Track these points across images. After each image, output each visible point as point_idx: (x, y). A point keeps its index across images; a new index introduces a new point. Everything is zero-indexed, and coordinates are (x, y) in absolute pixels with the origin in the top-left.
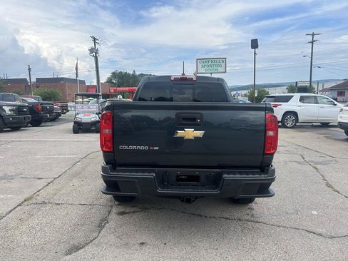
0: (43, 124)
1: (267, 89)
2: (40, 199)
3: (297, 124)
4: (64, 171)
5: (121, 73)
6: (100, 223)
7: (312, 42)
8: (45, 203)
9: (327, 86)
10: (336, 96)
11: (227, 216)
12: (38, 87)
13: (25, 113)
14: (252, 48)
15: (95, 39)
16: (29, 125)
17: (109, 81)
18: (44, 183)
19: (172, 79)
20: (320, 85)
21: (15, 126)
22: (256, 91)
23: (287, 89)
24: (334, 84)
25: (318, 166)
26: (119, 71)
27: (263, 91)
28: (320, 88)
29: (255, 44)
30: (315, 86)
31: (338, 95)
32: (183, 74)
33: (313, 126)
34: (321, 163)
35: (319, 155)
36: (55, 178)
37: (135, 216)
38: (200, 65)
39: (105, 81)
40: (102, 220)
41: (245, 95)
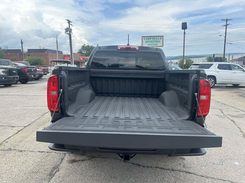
0: (29, 82)
1: (192, 59)
2: (7, 146)
3: (216, 85)
4: (34, 120)
5: (88, 46)
6: (52, 171)
7: (226, 26)
8: (10, 149)
9: (236, 57)
10: (242, 65)
11: (162, 166)
12: (29, 56)
13: (14, 74)
14: (183, 29)
15: (69, 22)
16: (19, 82)
17: (80, 52)
18: (15, 130)
19: (119, 48)
20: (231, 57)
21: (6, 83)
22: (185, 60)
23: (207, 59)
24: (240, 56)
25: (235, 120)
26: (87, 45)
27: (190, 60)
28: (231, 59)
29: (184, 26)
30: (227, 57)
31: (243, 64)
32: (128, 45)
33: (227, 86)
34: (236, 117)
35: (234, 110)
36: (25, 127)
37: (83, 164)
38: (144, 41)
39: (77, 52)
40: (54, 168)
41: (177, 63)
